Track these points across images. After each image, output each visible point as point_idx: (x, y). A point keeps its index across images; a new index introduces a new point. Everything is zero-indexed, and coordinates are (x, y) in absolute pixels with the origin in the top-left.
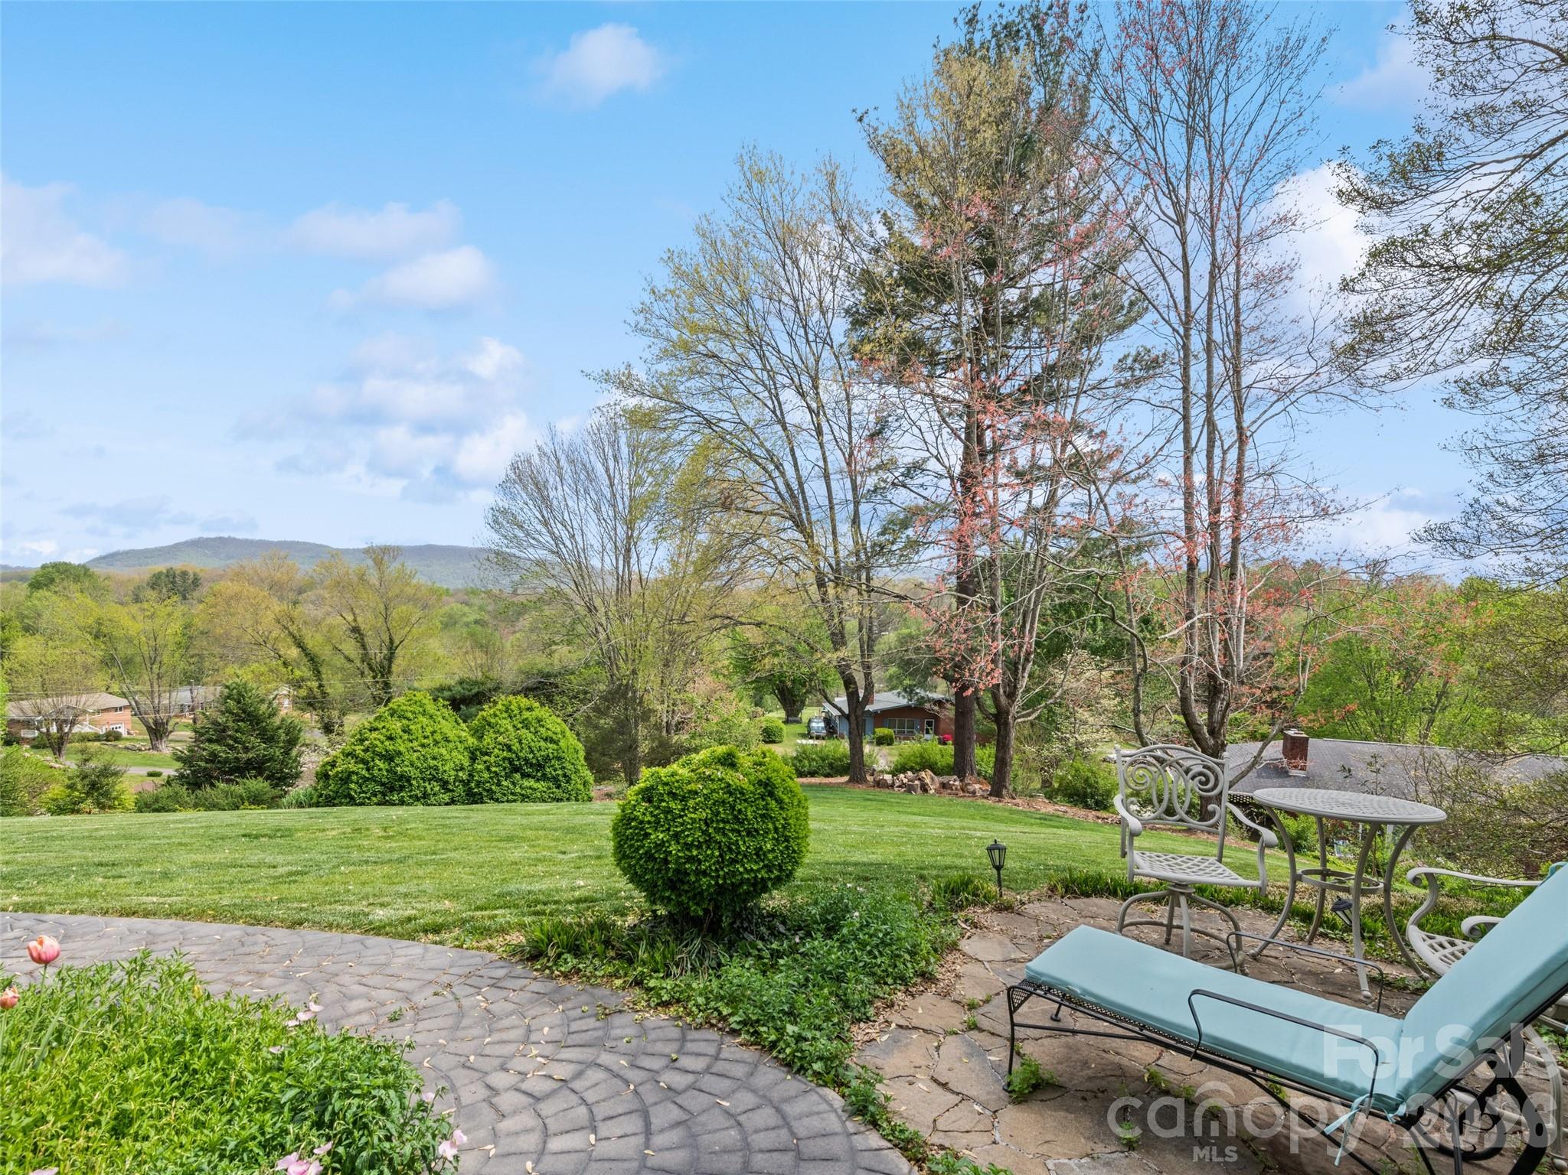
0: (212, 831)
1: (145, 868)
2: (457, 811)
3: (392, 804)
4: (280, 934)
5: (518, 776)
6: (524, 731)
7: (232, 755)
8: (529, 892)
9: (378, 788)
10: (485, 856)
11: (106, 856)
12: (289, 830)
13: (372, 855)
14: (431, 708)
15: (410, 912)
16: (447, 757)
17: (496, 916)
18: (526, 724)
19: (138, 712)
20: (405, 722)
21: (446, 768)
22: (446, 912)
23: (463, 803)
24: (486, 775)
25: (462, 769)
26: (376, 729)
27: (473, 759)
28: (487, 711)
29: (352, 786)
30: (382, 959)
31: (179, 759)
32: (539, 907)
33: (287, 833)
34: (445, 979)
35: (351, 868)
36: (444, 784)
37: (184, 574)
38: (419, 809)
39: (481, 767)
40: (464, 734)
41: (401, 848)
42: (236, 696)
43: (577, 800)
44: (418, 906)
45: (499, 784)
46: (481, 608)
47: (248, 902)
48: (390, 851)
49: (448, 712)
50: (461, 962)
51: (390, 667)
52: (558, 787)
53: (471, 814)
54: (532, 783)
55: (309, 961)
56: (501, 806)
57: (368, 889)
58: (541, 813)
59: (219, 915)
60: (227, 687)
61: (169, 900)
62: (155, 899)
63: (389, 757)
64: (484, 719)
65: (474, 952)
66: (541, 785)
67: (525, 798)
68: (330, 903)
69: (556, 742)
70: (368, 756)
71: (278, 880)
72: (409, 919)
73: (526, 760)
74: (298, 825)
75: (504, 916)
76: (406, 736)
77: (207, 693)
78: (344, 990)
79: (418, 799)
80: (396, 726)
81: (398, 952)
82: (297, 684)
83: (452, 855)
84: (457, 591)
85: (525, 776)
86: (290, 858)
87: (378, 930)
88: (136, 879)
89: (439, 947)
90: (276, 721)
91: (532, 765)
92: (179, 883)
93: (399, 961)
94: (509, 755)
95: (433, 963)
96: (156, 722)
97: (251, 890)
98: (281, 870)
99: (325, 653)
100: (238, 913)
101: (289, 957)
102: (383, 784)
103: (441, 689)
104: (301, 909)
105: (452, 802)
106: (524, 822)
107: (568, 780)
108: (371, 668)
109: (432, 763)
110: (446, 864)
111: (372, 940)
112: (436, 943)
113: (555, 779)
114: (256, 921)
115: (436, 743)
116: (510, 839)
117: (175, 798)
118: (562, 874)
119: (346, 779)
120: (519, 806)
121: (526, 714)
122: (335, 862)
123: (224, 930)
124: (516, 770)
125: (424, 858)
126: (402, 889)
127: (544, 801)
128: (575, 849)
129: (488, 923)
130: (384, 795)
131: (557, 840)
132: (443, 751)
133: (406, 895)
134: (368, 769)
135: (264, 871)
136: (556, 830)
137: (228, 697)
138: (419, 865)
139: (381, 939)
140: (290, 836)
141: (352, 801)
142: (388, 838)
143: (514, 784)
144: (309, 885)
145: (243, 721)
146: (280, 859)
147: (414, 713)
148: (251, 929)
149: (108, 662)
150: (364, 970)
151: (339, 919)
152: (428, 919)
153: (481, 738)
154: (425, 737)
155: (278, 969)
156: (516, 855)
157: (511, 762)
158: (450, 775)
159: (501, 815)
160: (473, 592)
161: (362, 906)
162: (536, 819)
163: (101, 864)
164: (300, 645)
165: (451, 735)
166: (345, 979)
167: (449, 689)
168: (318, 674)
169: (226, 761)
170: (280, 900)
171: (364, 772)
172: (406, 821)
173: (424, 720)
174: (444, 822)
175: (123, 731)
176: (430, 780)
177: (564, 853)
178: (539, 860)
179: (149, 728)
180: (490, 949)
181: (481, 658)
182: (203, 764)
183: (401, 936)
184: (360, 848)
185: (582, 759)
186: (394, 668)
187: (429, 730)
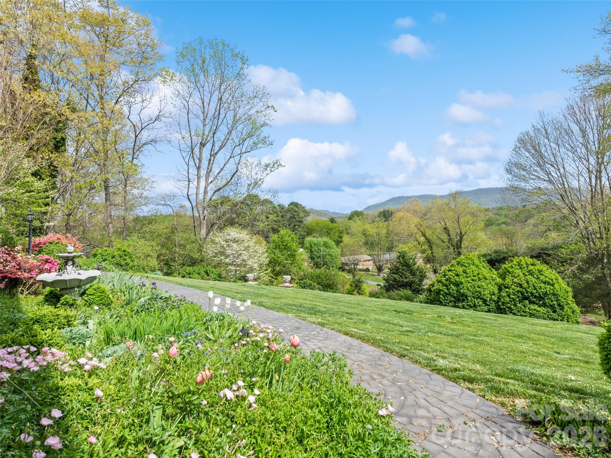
0: (384, 307)
1: (359, 317)
2: (491, 316)
3: (458, 307)
4: (395, 359)
5: (527, 302)
6: (530, 276)
7: (401, 279)
8: (532, 374)
9: (452, 299)
10: (503, 343)
11: (350, 311)
12: (411, 311)
13: (444, 330)
14: (477, 262)
15: (457, 366)
16: (486, 287)
17: (508, 383)
18: (531, 273)
19: (374, 262)
20: (464, 268)
21: (485, 293)
22: (476, 372)
23: (495, 313)
24: (508, 299)
25: (494, 294)
26: (451, 271)
27: (500, 290)
28: (506, 265)
29: (441, 296)
30: (438, 389)
31: (384, 279)
32: (539, 386)
33: (409, 312)
34: (472, 415)
35: (433, 334)
36: (485, 301)
37: (388, 211)
38: (471, 312)
39: (504, 294)
40: (494, 276)
41: (458, 329)
42: (402, 256)
43: (568, 321)
44: (462, 363)
45: (515, 305)
46: (506, 216)
47: (386, 340)
48: (453, 330)
49: (485, 264)
50: (484, 408)
51: (461, 244)
52: (555, 312)
53: (498, 319)
54: (536, 307)
55: (404, 378)
56: (516, 317)
57: (438, 347)
58: (542, 325)
59: (375, 343)
60: (399, 252)
61: (360, 332)
62: (356, 330)
63: (457, 285)
64: (505, 268)
65: (491, 403)
66: (542, 310)
67: (531, 315)
68: (419, 350)
69: (553, 285)
70: (447, 283)
71: (402, 333)
72: (456, 370)
73: (532, 294)
74: (416, 310)
75: (513, 385)
76: (465, 275)
77: (394, 255)
78: (417, 400)
79: (471, 307)
80: (460, 269)
81: (447, 388)
82: (423, 252)
83: (485, 339)
84: (493, 209)
85: (531, 302)
86: (409, 324)
87: (439, 371)
88: (355, 321)
89: (470, 393)
90: (416, 267)
91: (535, 297)
92: (368, 326)
93: (447, 393)
94: (521, 289)
95: (466, 402)
96: (379, 266)
97: (390, 335)
98: (405, 329)
99: (433, 238)
100: (381, 344)
101: (396, 372)
102: (454, 297)
103: (484, 256)
104: (406, 349)
105: (489, 311)
106: (530, 328)
107: (562, 308)
108: (453, 246)
109: (478, 289)
110: (481, 343)
111: (435, 376)
112: (469, 389)
113: (552, 307)
114: (387, 350)
115: (480, 279)
116: (520, 337)
117: (381, 294)
118: (558, 368)
119: (438, 292)
120: (528, 319)
121: (531, 267)
122: (427, 330)
123: (375, 351)
124: (526, 298)
125: (469, 337)
126: (455, 351)
127: (544, 319)
128: (567, 353)
129: (503, 386)
130: (455, 303)
131: (553, 344)
132: (484, 284)
133: (456, 355)
134: (448, 289)
135: (397, 328)
136: (552, 337)
137: (400, 256)
138: (466, 340)
139: (440, 377)
140: (412, 314)
141: (441, 304)
142: (452, 323)
143: (524, 306)
144: (412, 339)
145: (405, 266)
146: (405, 323)
147: (468, 264)
148: (384, 353)
149: (366, 243)
150: (429, 393)
151: (421, 359)
152: (466, 373)
153: (504, 279)
154: (474, 276)
155: (391, 377)
156: (524, 347)
157: (522, 294)
158: (488, 297)
159: (515, 322)
160: (501, 208)
161: (432, 355)
162: (538, 328)
163: (347, 313)
164: (424, 235)
165: (488, 276)
166: (418, 394)
167: (490, 255)
168: (431, 247)
169: (399, 281)
170: (399, 343)
171: (446, 290)
172: (462, 316)
173: (474, 268)
174: (482, 320)
175: (370, 268)
176: (477, 298)
177: (559, 353)
178: (540, 354)
179: (377, 267)
180: (503, 405)
181: (505, 240)
182: (391, 282)
183: (450, 379)
184: (439, 326)
185: (571, 297)
186: (463, 245)
187: (476, 273)
